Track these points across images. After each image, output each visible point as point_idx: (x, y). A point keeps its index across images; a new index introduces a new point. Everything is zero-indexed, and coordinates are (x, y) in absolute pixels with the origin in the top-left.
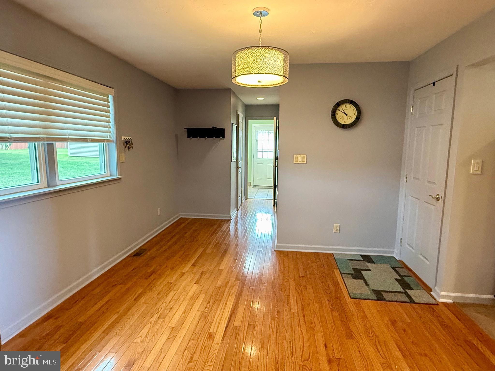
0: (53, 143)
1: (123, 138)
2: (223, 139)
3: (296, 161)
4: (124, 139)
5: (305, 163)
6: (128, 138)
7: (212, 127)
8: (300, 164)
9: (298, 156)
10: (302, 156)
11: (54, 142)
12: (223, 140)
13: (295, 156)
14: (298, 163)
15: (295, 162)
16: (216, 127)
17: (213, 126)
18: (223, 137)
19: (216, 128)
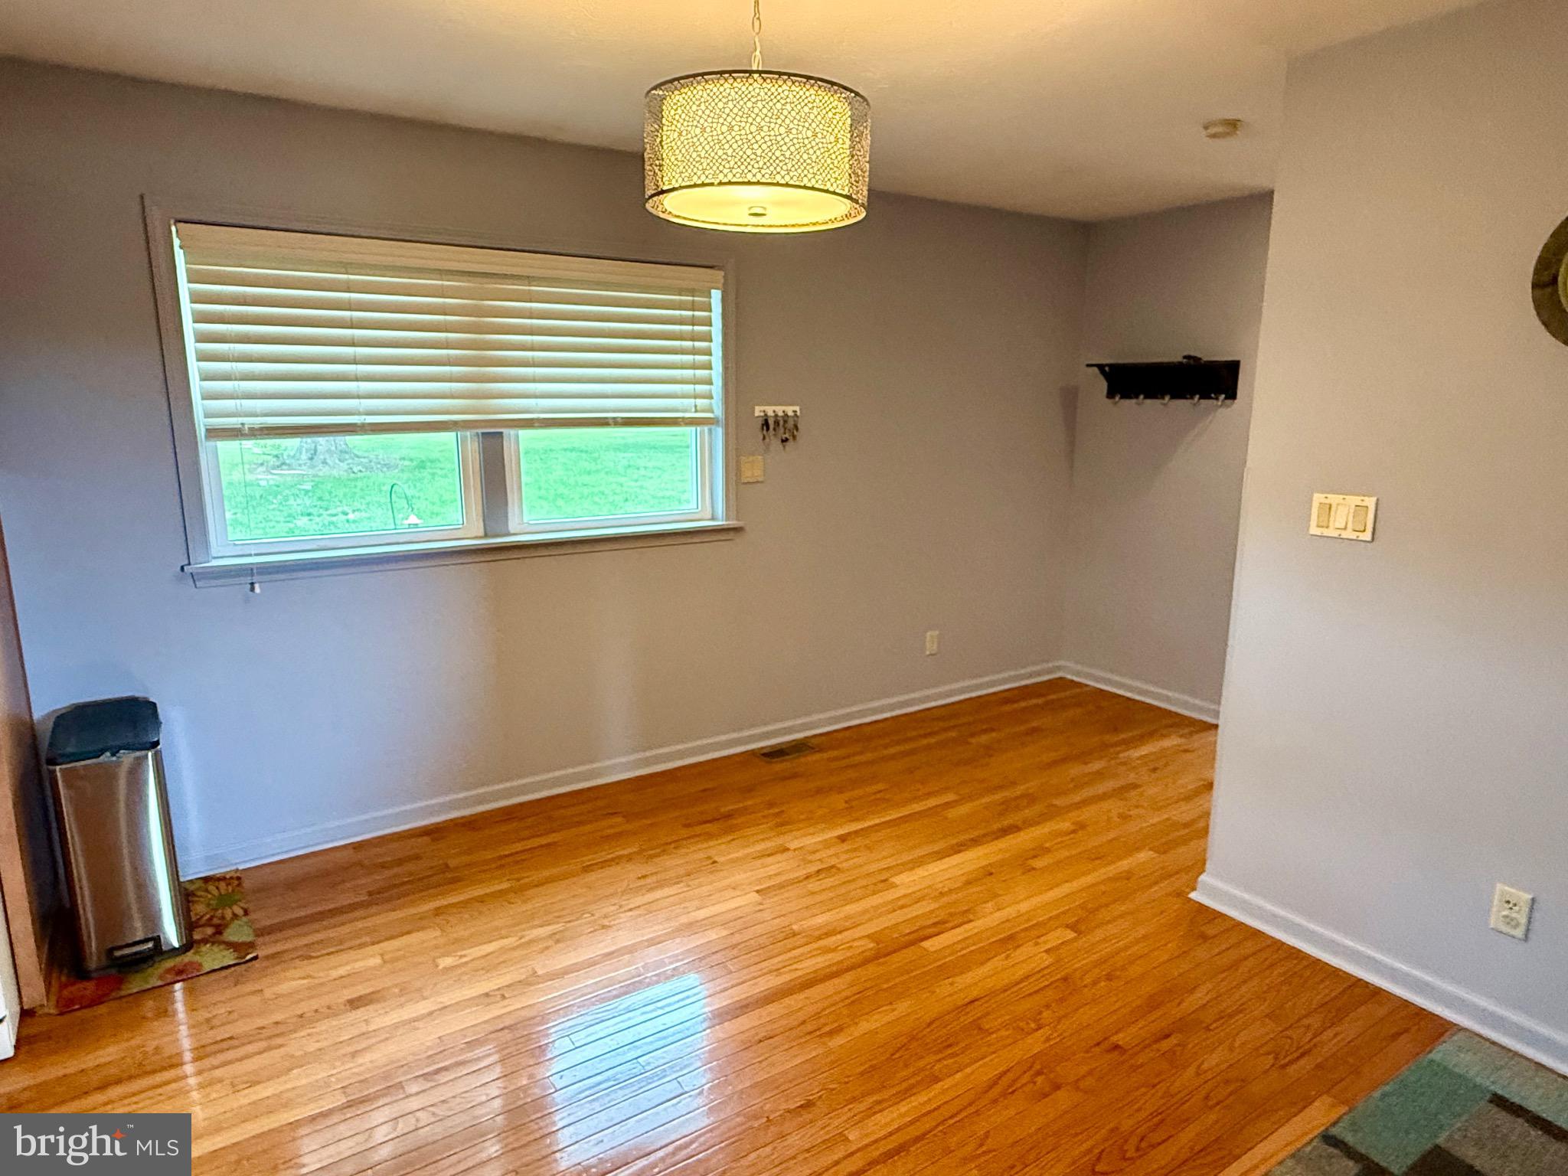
0: (501, 433)
1: (758, 411)
2: (1228, 402)
3: (1318, 526)
4: (762, 414)
5: (1367, 536)
6: (780, 410)
7: (1185, 357)
8: (1339, 538)
9: (1334, 499)
10: (1355, 500)
11: (505, 431)
12: (1228, 406)
13: (1318, 498)
14: (1326, 532)
15: (1314, 530)
16: (1199, 356)
17: (1185, 354)
18: (1232, 395)
19: (1196, 359)
